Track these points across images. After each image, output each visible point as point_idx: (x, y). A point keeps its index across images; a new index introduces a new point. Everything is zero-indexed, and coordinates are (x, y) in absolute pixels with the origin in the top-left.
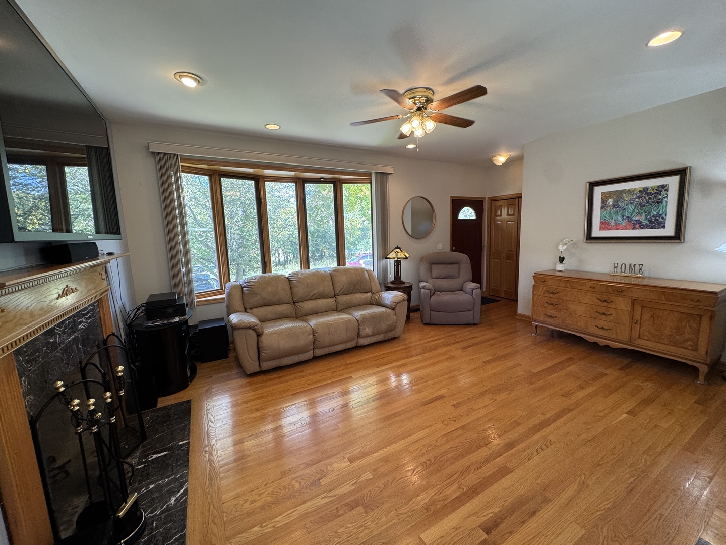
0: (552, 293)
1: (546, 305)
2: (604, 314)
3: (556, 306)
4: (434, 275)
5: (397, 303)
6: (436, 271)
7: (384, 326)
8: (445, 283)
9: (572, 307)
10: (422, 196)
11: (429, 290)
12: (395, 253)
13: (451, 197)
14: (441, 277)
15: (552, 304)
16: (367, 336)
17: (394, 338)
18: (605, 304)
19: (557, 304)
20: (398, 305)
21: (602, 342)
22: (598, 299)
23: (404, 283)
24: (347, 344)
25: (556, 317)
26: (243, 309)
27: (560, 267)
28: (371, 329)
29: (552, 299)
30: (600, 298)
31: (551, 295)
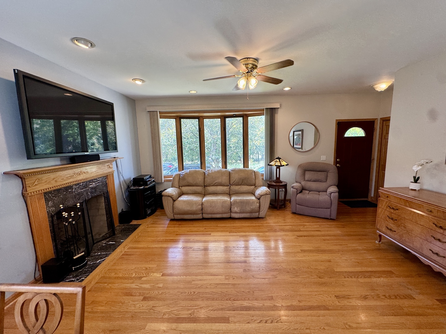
0: (393, 209)
1: (388, 219)
2: (439, 240)
3: (396, 221)
4: (306, 179)
5: (262, 196)
6: (308, 175)
7: (248, 209)
8: (313, 185)
9: (410, 226)
10: (308, 121)
11: (297, 189)
12: (275, 162)
13: (337, 120)
14: (312, 180)
15: (392, 219)
16: (236, 213)
17: (258, 218)
18: (441, 231)
19: (396, 220)
20: (262, 197)
21: (437, 268)
22: (434, 224)
23: (281, 182)
24: (223, 215)
25: (395, 231)
26: (178, 186)
27: (414, 186)
28: (239, 209)
29: (393, 214)
30: (436, 223)
31: (392, 211)
